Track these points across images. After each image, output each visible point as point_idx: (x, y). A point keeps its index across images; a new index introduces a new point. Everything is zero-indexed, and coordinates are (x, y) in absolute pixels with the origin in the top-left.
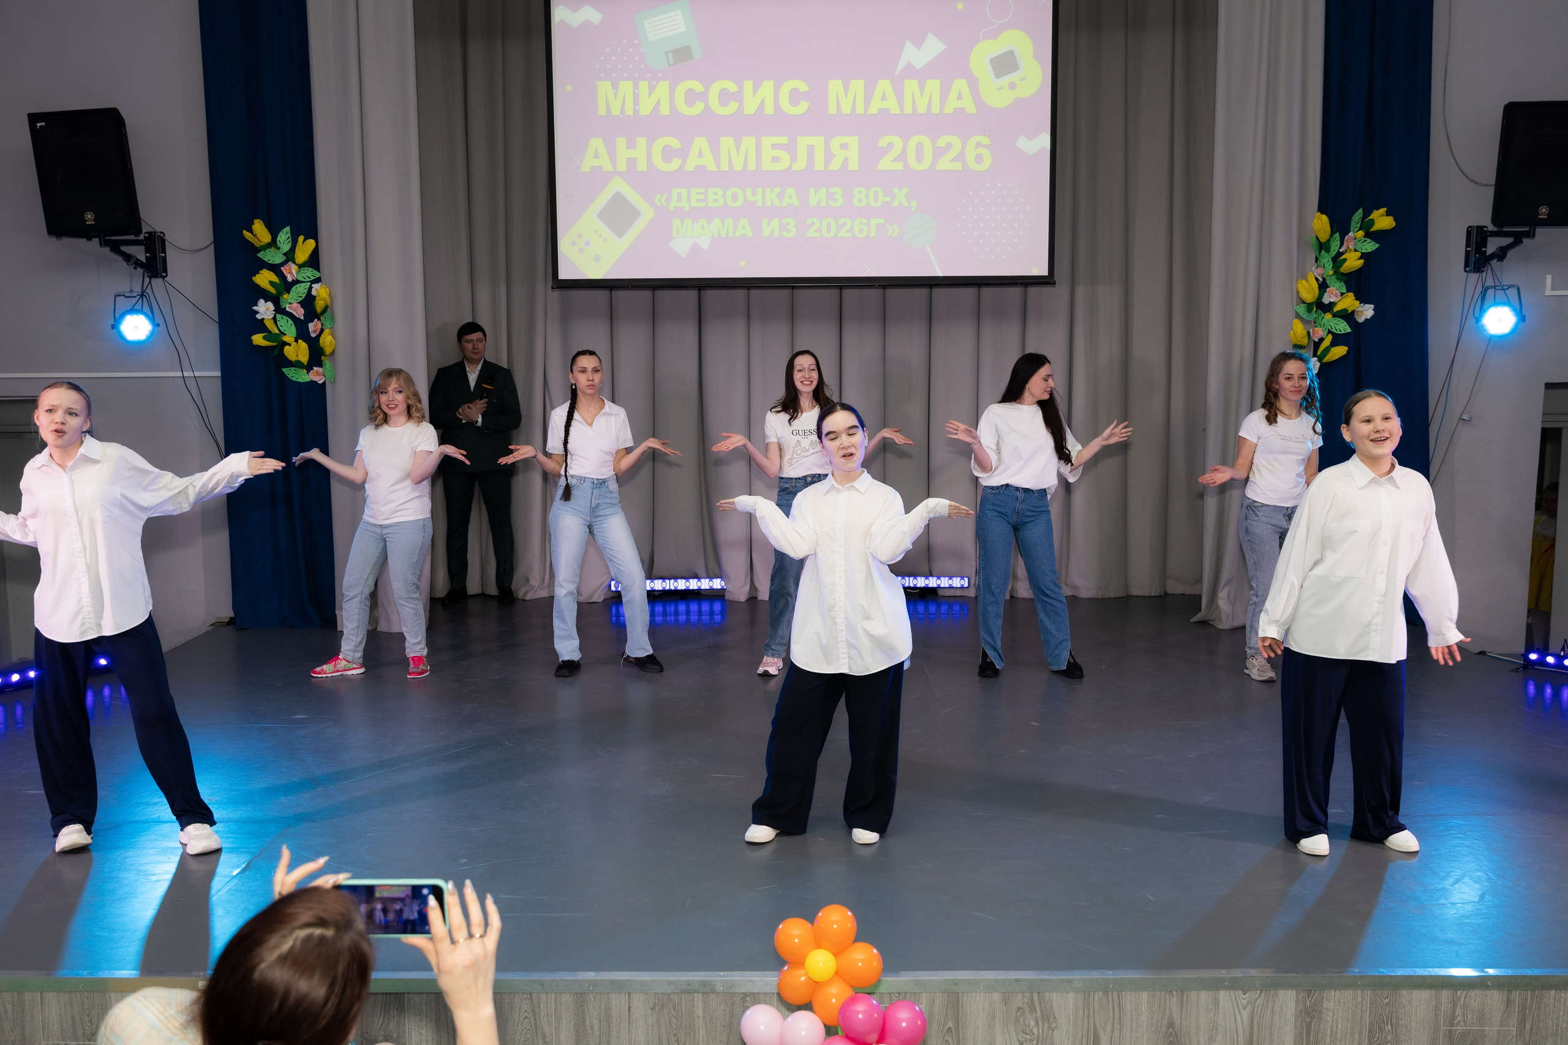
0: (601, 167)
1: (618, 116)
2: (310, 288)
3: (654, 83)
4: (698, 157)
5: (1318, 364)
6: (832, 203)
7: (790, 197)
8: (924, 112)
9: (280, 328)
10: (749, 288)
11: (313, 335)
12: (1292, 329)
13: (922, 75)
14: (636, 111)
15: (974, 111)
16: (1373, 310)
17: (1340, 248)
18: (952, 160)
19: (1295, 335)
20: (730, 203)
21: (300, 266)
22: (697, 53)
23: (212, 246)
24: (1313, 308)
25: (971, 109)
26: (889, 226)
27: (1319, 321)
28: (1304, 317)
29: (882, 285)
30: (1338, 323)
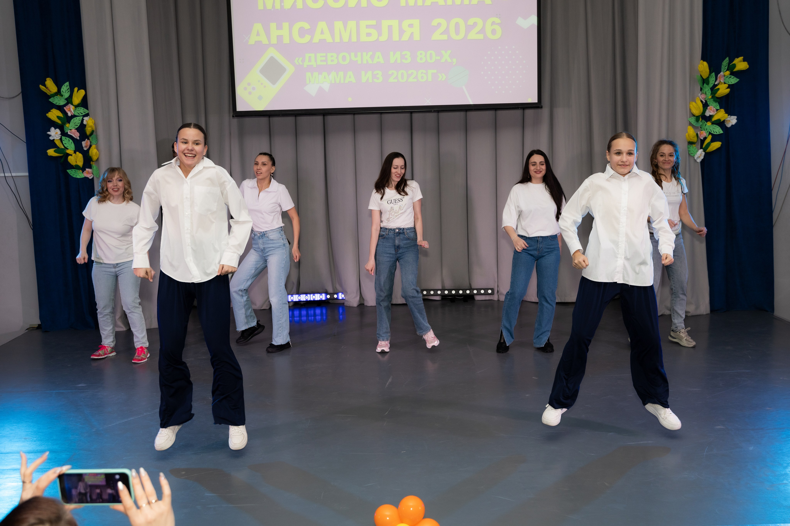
0: (261, 42)
1: (271, 9)
2: (83, 120)
4: (321, 34)
5: (704, 153)
6: (404, 61)
7: (378, 58)
8: (459, 3)
9: (66, 146)
10: (354, 114)
11: (85, 149)
12: (687, 132)
14: (282, 7)
15: (490, 2)
16: (737, 119)
17: (715, 81)
18: (478, 33)
19: (689, 135)
20: (341, 62)
21: (76, 106)
23: (21, 95)
24: (700, 119)
25: (488, 1)
26: (439, 75)
27: (703, 127)
28: (694, 124)
29: (436, 111)
30: (715, 128)
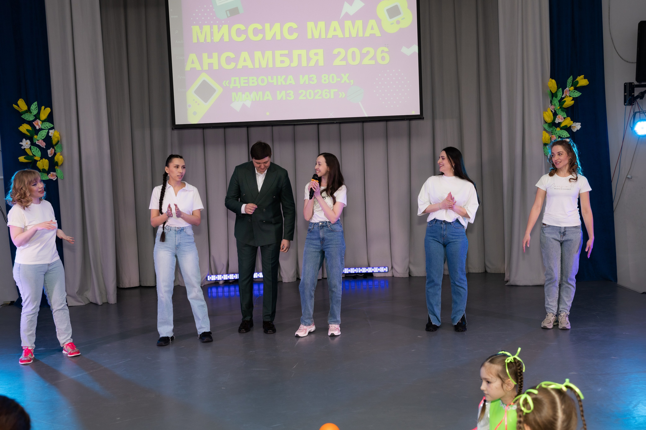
0: (196, 68)
1: (203, 42)
2: (48, 132)
3: (221, 26)
4: (244, 62)
6: (311, 82)
7: (290, 80)
8: (355, 36)
9: (33, 153)
10: (272, 126)
11: (50, 156)
12: (543, 136)
13: (353, 18)
14: (212, 40)
15: (380, 36)
16: (581, 125)
17: (562, 95)
18: (371, 59)
19: (544, 139)
20: (261, 84)
21: (43, 121)
22: (241, 10)
24: (551, 125)
25: (378, 34)
26: (340, 93)
27: (554, 132)
28: (547, 130)
29: (339, 122)
30: (563, 132)
